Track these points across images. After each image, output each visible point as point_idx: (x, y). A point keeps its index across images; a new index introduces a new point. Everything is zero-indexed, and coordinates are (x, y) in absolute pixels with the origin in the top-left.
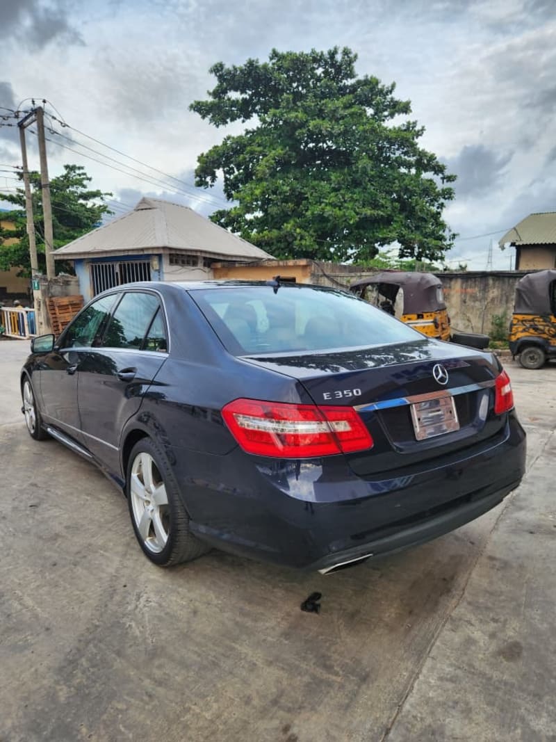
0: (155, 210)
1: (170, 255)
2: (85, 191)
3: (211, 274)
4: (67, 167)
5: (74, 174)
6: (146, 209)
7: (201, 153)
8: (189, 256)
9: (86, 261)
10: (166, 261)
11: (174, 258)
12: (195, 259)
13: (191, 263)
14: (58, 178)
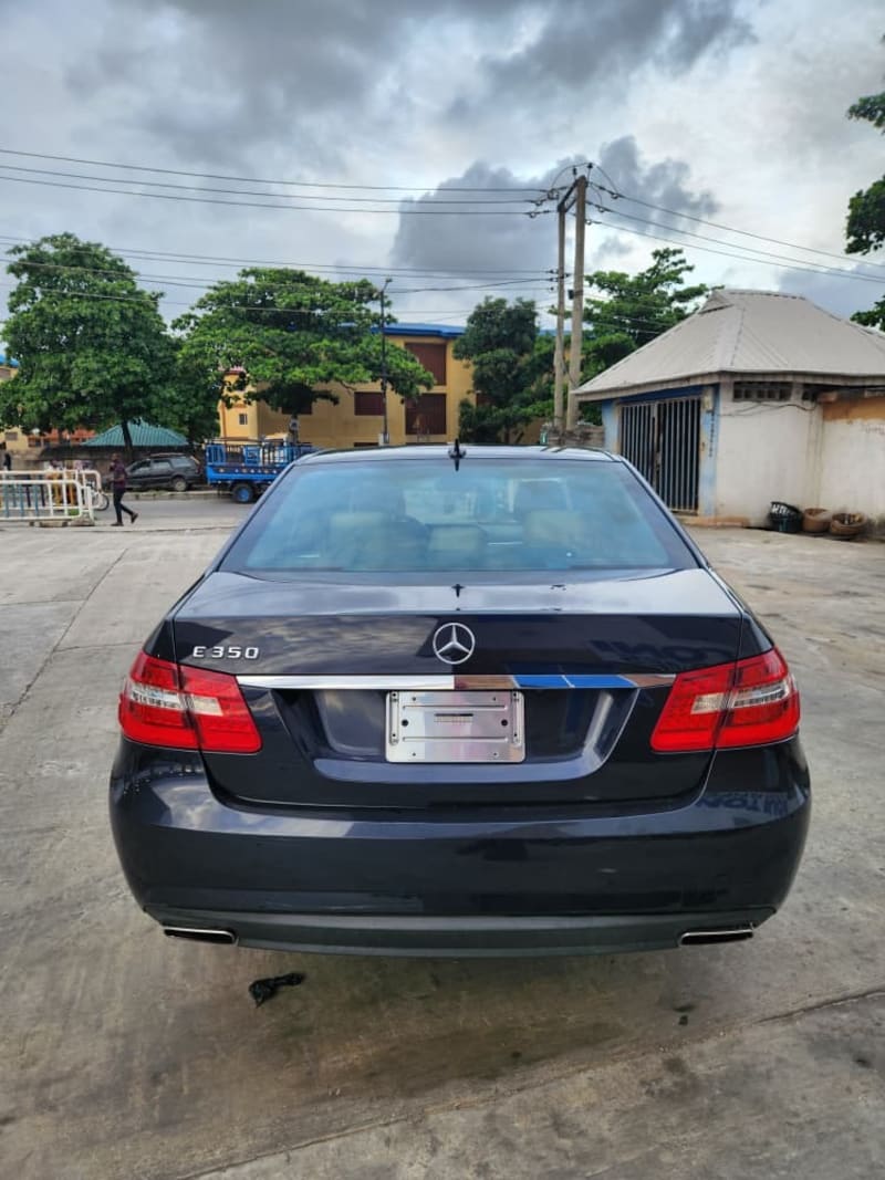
0: (729, 309)
1: (736, 383)
2: (681, 288)
3: (817, 414)
4: (656, 254)
5: (666, 264)
6: (715, 310)
7: (857, 191)
8: (773, 383)
9: (615, 403)
10: (726, 395)
11: (743, 389)
12: (785, 388)
13: (777, 396)
14: (643, 274)
